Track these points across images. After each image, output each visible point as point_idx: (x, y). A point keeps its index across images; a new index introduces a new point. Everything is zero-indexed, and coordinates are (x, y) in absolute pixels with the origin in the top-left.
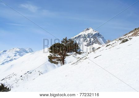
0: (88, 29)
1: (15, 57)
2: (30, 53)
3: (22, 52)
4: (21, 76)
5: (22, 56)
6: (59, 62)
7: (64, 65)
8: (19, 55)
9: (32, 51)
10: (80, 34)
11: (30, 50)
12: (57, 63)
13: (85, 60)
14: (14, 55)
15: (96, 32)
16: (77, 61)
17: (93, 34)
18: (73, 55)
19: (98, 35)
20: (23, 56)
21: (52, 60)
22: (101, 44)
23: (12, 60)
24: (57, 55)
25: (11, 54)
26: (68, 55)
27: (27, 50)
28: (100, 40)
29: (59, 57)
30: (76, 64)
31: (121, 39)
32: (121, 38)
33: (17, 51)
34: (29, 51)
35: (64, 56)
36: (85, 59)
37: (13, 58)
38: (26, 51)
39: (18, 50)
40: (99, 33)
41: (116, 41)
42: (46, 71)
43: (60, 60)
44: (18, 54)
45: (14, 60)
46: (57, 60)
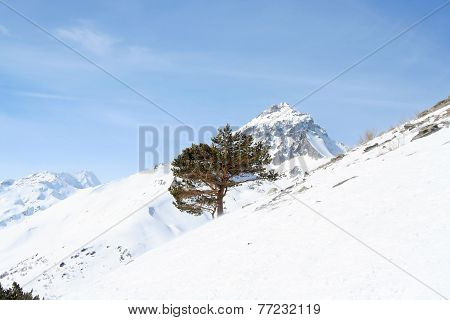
0: (276, 108)
1: (41, 203)
2: (89, 189)
3: (62, 186)
4: (62, 264)
5: (61, 197)
6: (205, 206)
7: (222, 217)
8: (53, 194)
9: (94, 182)
10: (250, 124)
11: (90, 178)
12: (198, 211)
13: (298, 196)
14: (39, 194)
15: (302, 118)
16: (274, 200)
17: (294, 123)
18: (251, 183)
19: (310, 126)
20: (65, 197)
21: (184, 200)
22: (320, 156)
23: (31, 214)
24: (196, 185)
25: (28, 191)
26: (233, 184)
27: (79, 177)
28: (317, 142)
29: (203, 192)
30: (270, 208)
31: (413, 127)
32: (412, 122)
33: (46, 183)
34: (85, 181)
35: (221, 187)
36: (300, 191)
37: (35, 206)
38: (76, 180)
39: (50, 178)
40: (311, 121)
41: (396, 134)
42: (144, 247)
43: (210, 201)
44: (50, 191)
45: (40, 212)
46: (197, 201)
